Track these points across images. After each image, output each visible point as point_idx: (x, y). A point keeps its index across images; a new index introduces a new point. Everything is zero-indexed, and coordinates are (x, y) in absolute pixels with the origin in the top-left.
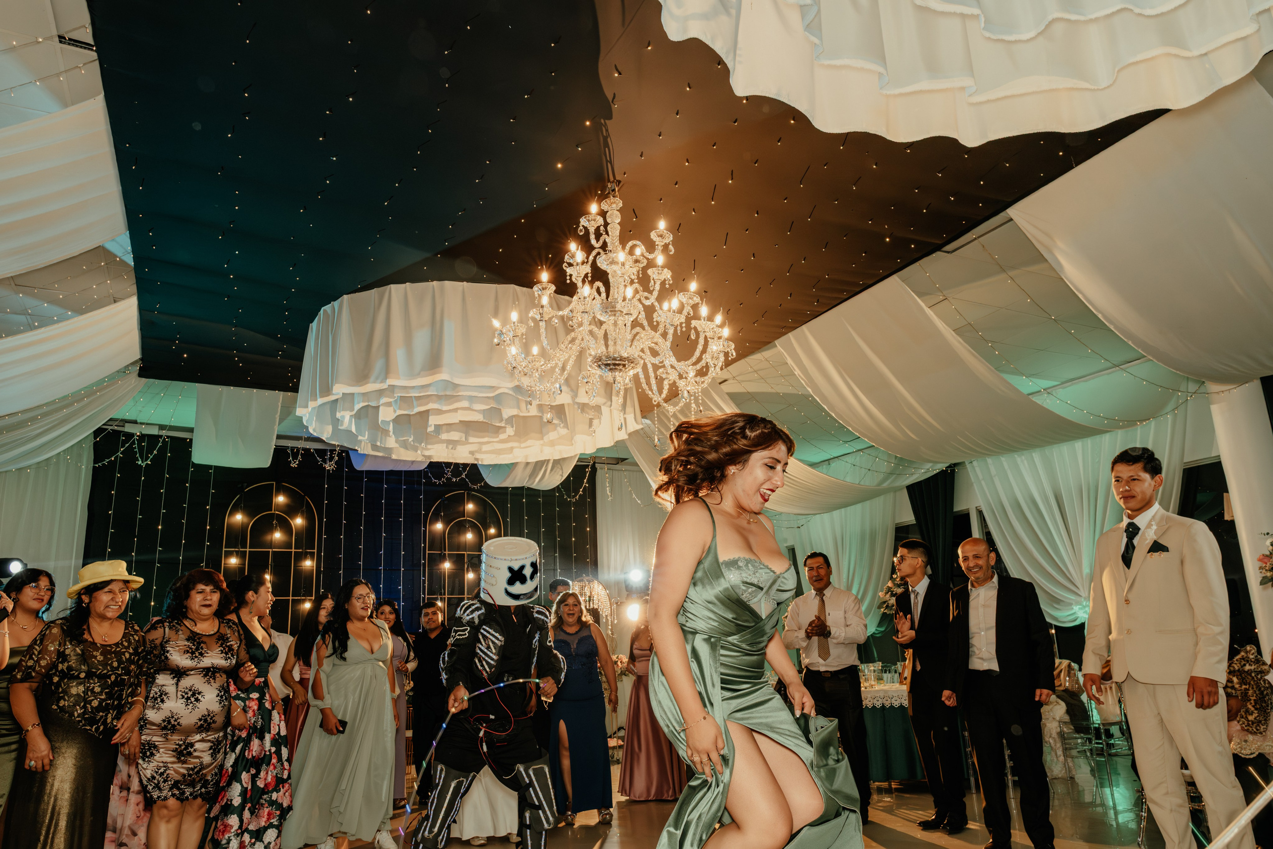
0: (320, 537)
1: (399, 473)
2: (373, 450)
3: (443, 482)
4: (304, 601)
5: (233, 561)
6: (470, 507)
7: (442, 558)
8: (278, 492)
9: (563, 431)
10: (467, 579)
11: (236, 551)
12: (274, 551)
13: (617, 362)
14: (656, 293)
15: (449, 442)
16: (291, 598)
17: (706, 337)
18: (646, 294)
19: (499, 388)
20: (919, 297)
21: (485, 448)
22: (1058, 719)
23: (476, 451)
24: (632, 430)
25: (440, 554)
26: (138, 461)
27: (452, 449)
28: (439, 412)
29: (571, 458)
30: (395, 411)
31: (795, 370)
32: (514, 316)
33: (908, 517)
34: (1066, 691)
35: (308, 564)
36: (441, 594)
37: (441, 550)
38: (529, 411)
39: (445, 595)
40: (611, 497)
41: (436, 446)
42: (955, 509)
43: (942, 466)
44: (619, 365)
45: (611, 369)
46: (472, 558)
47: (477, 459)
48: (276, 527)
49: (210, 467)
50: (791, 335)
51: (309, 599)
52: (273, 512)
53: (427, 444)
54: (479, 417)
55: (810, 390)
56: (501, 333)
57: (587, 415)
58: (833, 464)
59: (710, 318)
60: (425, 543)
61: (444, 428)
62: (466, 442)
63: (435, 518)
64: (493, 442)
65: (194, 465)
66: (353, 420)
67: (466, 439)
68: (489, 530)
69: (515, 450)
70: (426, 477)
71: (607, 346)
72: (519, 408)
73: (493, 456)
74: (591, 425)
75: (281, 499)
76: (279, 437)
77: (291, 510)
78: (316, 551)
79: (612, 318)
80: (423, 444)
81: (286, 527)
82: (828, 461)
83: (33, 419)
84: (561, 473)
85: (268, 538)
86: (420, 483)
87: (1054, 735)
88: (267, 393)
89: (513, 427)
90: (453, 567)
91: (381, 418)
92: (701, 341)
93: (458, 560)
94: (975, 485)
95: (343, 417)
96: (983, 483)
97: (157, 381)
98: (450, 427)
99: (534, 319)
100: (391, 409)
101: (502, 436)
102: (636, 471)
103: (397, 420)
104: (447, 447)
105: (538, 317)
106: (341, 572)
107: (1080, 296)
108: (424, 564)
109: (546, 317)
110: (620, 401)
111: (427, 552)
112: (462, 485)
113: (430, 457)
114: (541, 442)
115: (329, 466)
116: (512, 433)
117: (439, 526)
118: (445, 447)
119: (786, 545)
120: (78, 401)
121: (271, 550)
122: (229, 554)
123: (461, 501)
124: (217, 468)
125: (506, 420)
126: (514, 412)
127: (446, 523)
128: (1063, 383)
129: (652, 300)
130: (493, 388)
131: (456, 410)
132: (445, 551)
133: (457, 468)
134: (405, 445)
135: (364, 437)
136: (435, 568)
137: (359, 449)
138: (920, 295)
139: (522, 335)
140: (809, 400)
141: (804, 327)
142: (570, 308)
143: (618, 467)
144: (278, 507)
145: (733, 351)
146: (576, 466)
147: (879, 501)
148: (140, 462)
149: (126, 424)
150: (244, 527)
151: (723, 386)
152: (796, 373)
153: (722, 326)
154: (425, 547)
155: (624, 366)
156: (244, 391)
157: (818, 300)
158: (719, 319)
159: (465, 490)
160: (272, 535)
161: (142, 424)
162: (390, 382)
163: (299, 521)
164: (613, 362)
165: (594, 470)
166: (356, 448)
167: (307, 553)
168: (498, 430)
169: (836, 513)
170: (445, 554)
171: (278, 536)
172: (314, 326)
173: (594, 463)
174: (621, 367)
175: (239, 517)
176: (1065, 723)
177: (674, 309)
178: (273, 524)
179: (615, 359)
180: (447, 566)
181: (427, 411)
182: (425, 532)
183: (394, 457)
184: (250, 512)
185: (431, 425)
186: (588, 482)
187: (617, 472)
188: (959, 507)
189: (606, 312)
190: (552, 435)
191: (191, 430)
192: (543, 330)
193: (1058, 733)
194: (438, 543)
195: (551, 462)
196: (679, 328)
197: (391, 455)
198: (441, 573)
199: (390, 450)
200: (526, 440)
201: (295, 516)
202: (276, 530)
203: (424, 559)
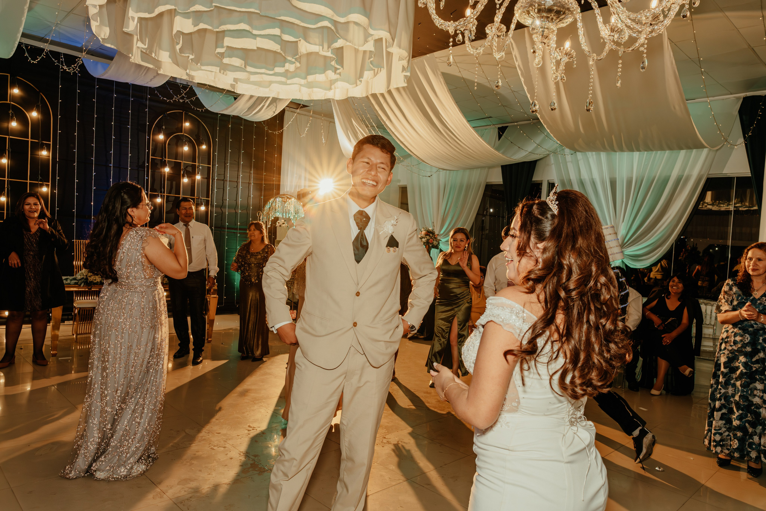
0: (56, 131)
2: (142, 61)
4: (42, 185)
6: (187, 125)
7: (164, 165)
8: (13, 86)
9: (331, 75)
10: (183, 183)
12: (11, 138)
15: (226, 66)
16: (28, 181)
21: (253, 78)
25: (161, 160)
35: (44, 153)
36: (161, 192)
37: (162, 157)
39: (164, 193)
41: (208, 68)
42: (533, 180)
46: (187, 167)
48: (12, 117)
51: (46, 184)
52: (8, 102)
54: (275, 47)
60: (149, 149)
62: (243, 70)
63: (159, 130)
67: (245, 67)
68: (202, 146)
70: (152, 94)
75: (16, 91)
77: (27, 103)
78: (51, 143)
80: (199, 64)
81: (23, 120)
85: (5, 125)
90: (172, 172)
93: (176, 167)
100: (190, 21)
108: (148, 166)
111: (151, 157)
117: (161, 137)
118: (218, 71)
119: (398, 184)
121: (8, 137)
123: (179, 119)
127: (167, 135)
132: (165, 158)
136: (156, 171)
143: (300, 111)
144: (13, 99)
154: (148, 153)
159: (183, 111)
160: (8, 122)
163: (34, 114)
166: (130, 55)
167: (43, 145)
170: (166, 160)
171: (14, 124)
178: (9, 114)
180: (167, 170)
182: (149, 139)
188: (536, 178)
194: (160, 149)
195: (270, 99)
198: (161, 175)
199: (159, 64)
201: (30, 109)
202: (12, 119)
203: (148, 162)
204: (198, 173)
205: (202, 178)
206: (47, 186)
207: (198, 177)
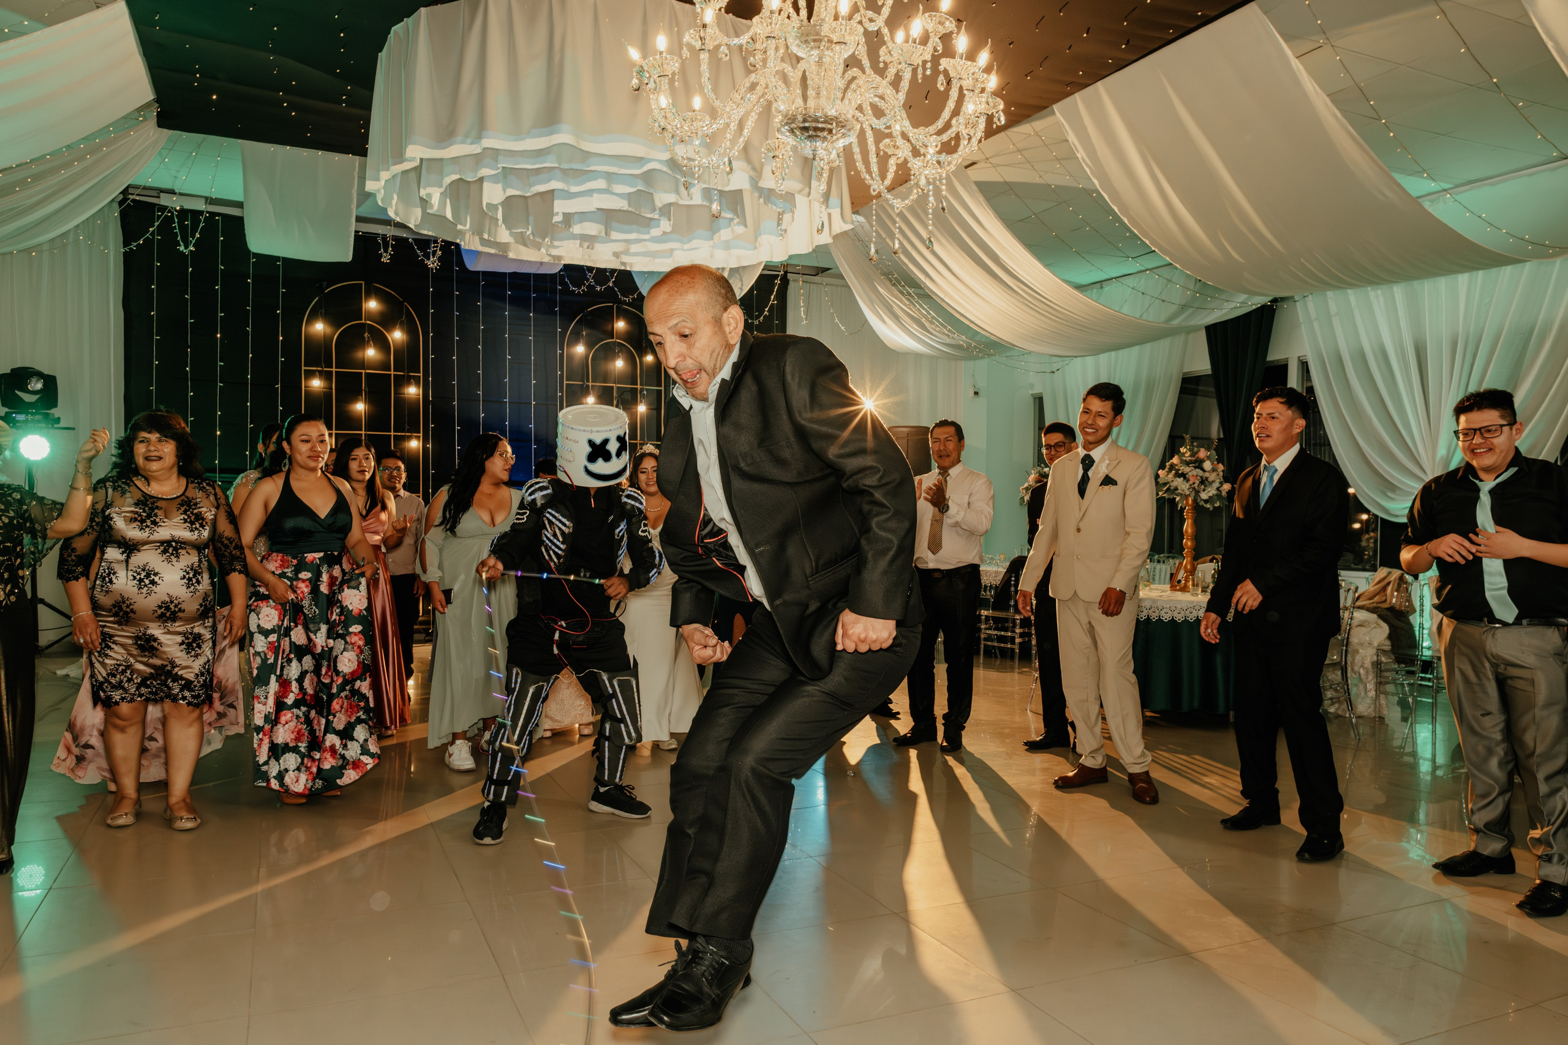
0: (426, 356)
1: (527, 276)
2: (482, 245)
3: (583, 290)
4: (409, 438)
5: (316, 383)
6: (621, 325)
7: (586, 393)
8: (368, 296)
9: (740, 229)
11: (319, 371)
12: (368, 373)
13: (820, 125)
14: (886, 11)
15: (584, 238)
16: (392, 433)
17: (961, 88)
18: (870, 14)
19: (650, 160)
20: (1286, 41)
21: (634, 248)
22: (1376, 644)
23: (622, 253)
24: (839, 232)
25: (582, 385)
26: (180, 245)
27: (588, 248)
28: (569, 196)
29: (753, 267)
30: (504, 190)
31: (1078, 151)
32: (661, 42)
33: (1201, 363)
34: (1392, 609)
35: (412, 391)
37: (583, 381)
38: (691, 198)
40: (806, 320)
41: (565, 243)
42: (1269, 359)
43: (1263, 300)
44: (823, 130)
45: (810, 136)
46: (623, 393)
47: (624, 264)
48: (369, 341)
49: (277, 258)
50: (1079, 98)
51: (415, 436)
52: (363, 321)
53: (552, 240)
54: (623, 204)
55: (1096, 182)
56: (641, 71)
57: (774, 207)
58: (1107, 288)
59: (971, 56)
60: (562, 370)
61: (576, 217)
63: (575, 339)
64: (644, 240)
65: (256, 255)
66: (448, 200)
67: (606, 234)
68: (646, 357)
69: (675, 253)
70: (563, 283)
71: (805, 98)
72: (677, 192)
73: (646, 259)
74: (779, 221)
75: (373, 305)
76: (359, 219)
77: (388, 320)
78: (421, 375)
79: (815, 52)
81: (383, 344)
82: (1100, 283)
83: (22, 183)
84: (740, 285)
85: (359, 355)
86: (554, 291)
87: (1368, 664)
88: (337, 157)
89: (670, 220)
91: (485, 200)
92: (954, 94)
93: (605, 395)
94: (1303, 327)
95: (429, 195)
96: (1316, 325)
97: (185, 135)
98: (584, 216)
99: (691, 47)
100: (499, 186)
101: (655, 232)
102: (842, 286)
103: (508, 202)
104: (581, 245)
105: (698, 45)
106: (455, 403)
107: (1550, 45)
108: (562, 397)
109: (710, 45)
110: (822, 187)
111: (565, 382)
112: (609, 295)
113: (559, 258)
114: (711, 243)
115: (432, 263)
116: (669, 229)
117: (580, 349)
118: (579, 245)
120: (81, 159)
121: (363, 371)
122: (310, 375)
123: (608, 316)
124: (286, 260)
125: (661, 209)
126: (671, 198)
127: (590, 345)
128: (1457, 186)
129: (880, 23)
130: (640, 160)
131: (590, 193)
132: (588, 381)
133: (602, 274)
134: (522, 240)
135: (465, 226)
137: (462, 243)
138: (1287, 38)
139: (674, 74)
140: (1092, 196)
141: (1100, 85)
142: (751, 33)
143: (817, 279)
144: (370, 316)
145: (1001, 114)
146: (761, 276)
147: (1164, 344)
148: (182, 248)
149: (161, 194)
150: (327, 340)
151: (969, 171)
152: (1079, 156)
153: (988, 70)
154: (562, 376)
155: (830, 131)
156: (305, 153)
157: (1128, 41)
158: (984, 57)
159: (614, 303)
160: (364, 351)
161: (181, 194)
162: (488, 143)
163: (397, 336)
164: (814, 124)
165: (785, 282)
166: (460, 242)
167: (410, 378)
168: (648, 223)
169: (1103, 357)
170: (588, 386)
171: (371, 352)
172: (382, 56)
173: (786, 273)
174: (825, 133)
175: (319, 327)
176: (1384, 651)
177: (915, 36)
178: (365, 338)
179: (816, 120)
181: (552, 191)
182: (562, 355)
183: (511, 255)
184: (334, 320)
185: (558, 213)
186: (776, 298)
187: (815, 286)
188: (1274, 355)
189: (806, 41)
190: (725, 234)
191: (240, 205)
192: (704, 67)
193: (1372, 663)
194: (578, 370)
195: (728, 269)
196: (920, 70)
197: (506, 252)
199: (505, 247)
200: (690, 241)
201: (390, 329)
202: (369, 346)
203: (561, 391)
204: (641, 402)
205: (648, 409)
206: (418, 438)
207: (642, 408)
